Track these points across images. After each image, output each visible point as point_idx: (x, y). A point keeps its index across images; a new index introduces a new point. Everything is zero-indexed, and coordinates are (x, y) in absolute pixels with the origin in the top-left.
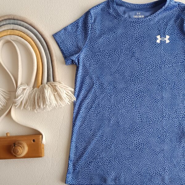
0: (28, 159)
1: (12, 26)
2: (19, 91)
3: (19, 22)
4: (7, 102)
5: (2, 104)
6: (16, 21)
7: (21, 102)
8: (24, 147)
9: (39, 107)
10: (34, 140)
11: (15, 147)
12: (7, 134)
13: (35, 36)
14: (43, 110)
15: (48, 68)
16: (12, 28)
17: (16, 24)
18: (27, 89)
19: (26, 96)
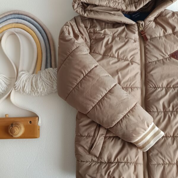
3: (23, 16)
4: (7, 87)
5: (3, 89)
6: (20, 16)
8: (20, 128)
10: (30, 122)
11: (12, 127)
12: (6, 115)
16: (16, 22)
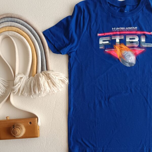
0: (26, 139)
1: (10, 24)
2: (17, 79)
3: (16, 19)
4: (6, 90)
5: (2, 91)
6: (13, 19)
7: (19, 89)
8: (22, 129)
9: (35, 93)
10: (30, 123)
11: (14, 128)
12: (7, 117)
13: (30, 31)
14: (38, 96)
15: (41, 59)
16: (10, 25)
17: (13, 22)
18: (24, 77)
19: (22, 84)
